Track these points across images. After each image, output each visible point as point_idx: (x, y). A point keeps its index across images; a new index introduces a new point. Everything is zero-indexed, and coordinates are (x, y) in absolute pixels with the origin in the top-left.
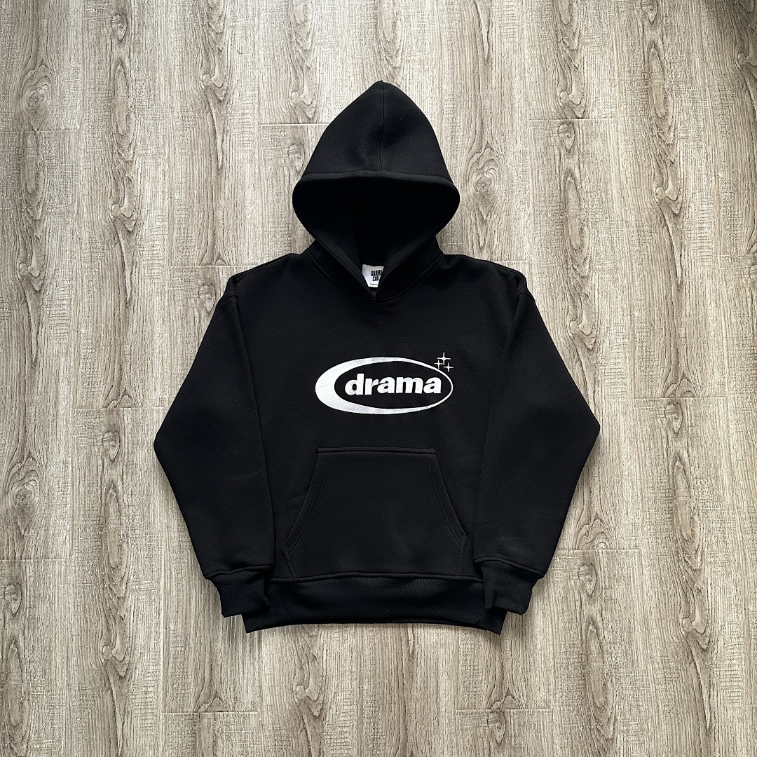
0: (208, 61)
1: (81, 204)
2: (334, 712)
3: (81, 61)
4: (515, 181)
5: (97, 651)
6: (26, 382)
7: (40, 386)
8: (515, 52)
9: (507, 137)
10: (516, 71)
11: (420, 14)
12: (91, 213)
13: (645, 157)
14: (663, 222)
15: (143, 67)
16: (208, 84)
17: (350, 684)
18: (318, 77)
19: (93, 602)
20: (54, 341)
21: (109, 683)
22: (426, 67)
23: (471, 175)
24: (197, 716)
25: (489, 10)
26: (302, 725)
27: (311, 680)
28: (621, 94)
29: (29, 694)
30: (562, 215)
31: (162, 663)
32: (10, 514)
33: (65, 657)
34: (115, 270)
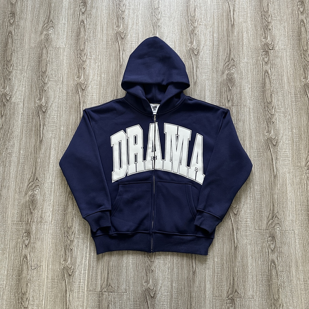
0: (118, 22)
1: (64, 77)
2: (160, 295)
3: (67, 21)
4: (244, 74)
5: (60, 263)
6: (37, 149)
7: (43, 150)
8: (245, 22)
9: (240, 56)
10: (244, 30)
11: (206, 6)
12: (67, 81)
13: (298, 66)
14: (306, 93)
15: (92, 24)
16: (118, 31)
17: (167, 283)
18: (163, 30)
19: (59, 242)
20: (50, 132)
21: (65, 277)
22: (207, 27)
23: (225, 71)
24: (101, 293)
25: (234, 5)
26: (146, 300)
27: (151, 280)
28: (289, 41)
29: (30, 280)
30: (263, 89)
31: (87, 270)
32: (27, 203)
33: (47, 265)
34: (77, 105)
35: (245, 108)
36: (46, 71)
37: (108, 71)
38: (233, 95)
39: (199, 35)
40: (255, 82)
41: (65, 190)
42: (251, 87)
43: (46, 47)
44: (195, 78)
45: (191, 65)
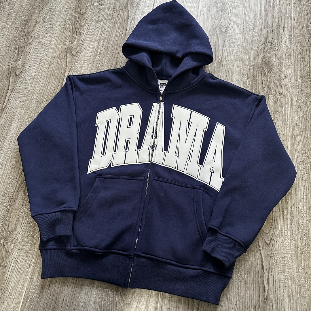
35: (286, 99)
36: (33, 31)
37: (109, 38)
38: (270, 82)
39: (230, 12)
40: (299, 69)
41: (18, 177)
42: (294, 75)
43: (39, 7)
44: (220, 57)
45: (217, 43)
